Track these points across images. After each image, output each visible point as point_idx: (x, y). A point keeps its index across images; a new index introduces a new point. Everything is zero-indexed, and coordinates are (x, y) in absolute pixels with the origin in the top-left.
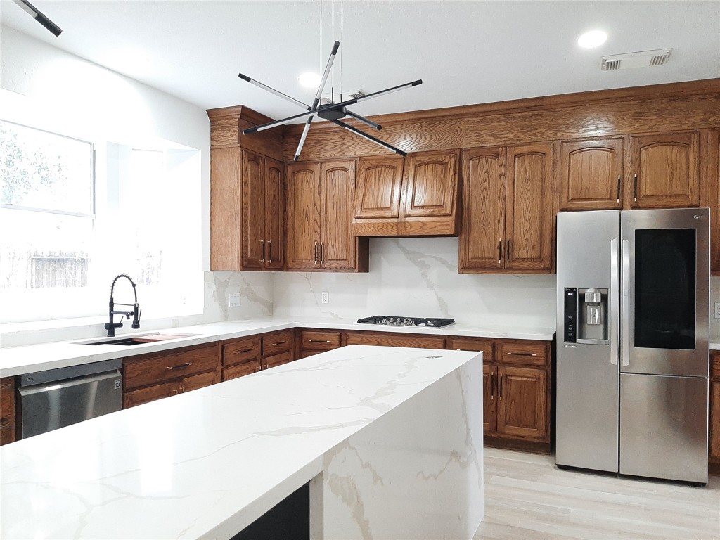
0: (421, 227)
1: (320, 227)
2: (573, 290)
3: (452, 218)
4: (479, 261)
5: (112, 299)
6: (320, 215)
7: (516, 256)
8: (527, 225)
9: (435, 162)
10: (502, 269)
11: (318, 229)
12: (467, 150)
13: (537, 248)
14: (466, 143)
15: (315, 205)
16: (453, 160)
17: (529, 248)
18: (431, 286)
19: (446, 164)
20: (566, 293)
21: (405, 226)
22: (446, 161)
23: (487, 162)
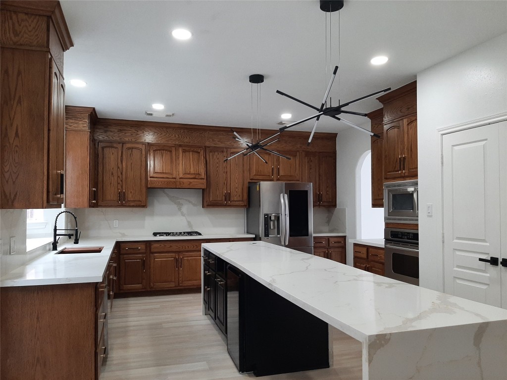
0: (189, 184)
1: (122, 181)
2: (267, 215)
3: (205, 180)
4: (215, 202)
5: (56, 227)
6: (122, 174)
7: (232, 199)
8: (237, 185)
9: (193, 151)
10: (226, 206)
11: (121, 183)
12: (209, 147)
13: (241, 196)
14: (207, 144)
15: (118, 168)
16: (202, 151)
17: (238, 196)
18: (183, 215)
19: (199, 153)
20: (265, 216)
21: (180, 184)
22: (199, 151)
23: (218, 154)
